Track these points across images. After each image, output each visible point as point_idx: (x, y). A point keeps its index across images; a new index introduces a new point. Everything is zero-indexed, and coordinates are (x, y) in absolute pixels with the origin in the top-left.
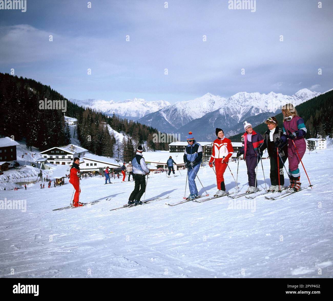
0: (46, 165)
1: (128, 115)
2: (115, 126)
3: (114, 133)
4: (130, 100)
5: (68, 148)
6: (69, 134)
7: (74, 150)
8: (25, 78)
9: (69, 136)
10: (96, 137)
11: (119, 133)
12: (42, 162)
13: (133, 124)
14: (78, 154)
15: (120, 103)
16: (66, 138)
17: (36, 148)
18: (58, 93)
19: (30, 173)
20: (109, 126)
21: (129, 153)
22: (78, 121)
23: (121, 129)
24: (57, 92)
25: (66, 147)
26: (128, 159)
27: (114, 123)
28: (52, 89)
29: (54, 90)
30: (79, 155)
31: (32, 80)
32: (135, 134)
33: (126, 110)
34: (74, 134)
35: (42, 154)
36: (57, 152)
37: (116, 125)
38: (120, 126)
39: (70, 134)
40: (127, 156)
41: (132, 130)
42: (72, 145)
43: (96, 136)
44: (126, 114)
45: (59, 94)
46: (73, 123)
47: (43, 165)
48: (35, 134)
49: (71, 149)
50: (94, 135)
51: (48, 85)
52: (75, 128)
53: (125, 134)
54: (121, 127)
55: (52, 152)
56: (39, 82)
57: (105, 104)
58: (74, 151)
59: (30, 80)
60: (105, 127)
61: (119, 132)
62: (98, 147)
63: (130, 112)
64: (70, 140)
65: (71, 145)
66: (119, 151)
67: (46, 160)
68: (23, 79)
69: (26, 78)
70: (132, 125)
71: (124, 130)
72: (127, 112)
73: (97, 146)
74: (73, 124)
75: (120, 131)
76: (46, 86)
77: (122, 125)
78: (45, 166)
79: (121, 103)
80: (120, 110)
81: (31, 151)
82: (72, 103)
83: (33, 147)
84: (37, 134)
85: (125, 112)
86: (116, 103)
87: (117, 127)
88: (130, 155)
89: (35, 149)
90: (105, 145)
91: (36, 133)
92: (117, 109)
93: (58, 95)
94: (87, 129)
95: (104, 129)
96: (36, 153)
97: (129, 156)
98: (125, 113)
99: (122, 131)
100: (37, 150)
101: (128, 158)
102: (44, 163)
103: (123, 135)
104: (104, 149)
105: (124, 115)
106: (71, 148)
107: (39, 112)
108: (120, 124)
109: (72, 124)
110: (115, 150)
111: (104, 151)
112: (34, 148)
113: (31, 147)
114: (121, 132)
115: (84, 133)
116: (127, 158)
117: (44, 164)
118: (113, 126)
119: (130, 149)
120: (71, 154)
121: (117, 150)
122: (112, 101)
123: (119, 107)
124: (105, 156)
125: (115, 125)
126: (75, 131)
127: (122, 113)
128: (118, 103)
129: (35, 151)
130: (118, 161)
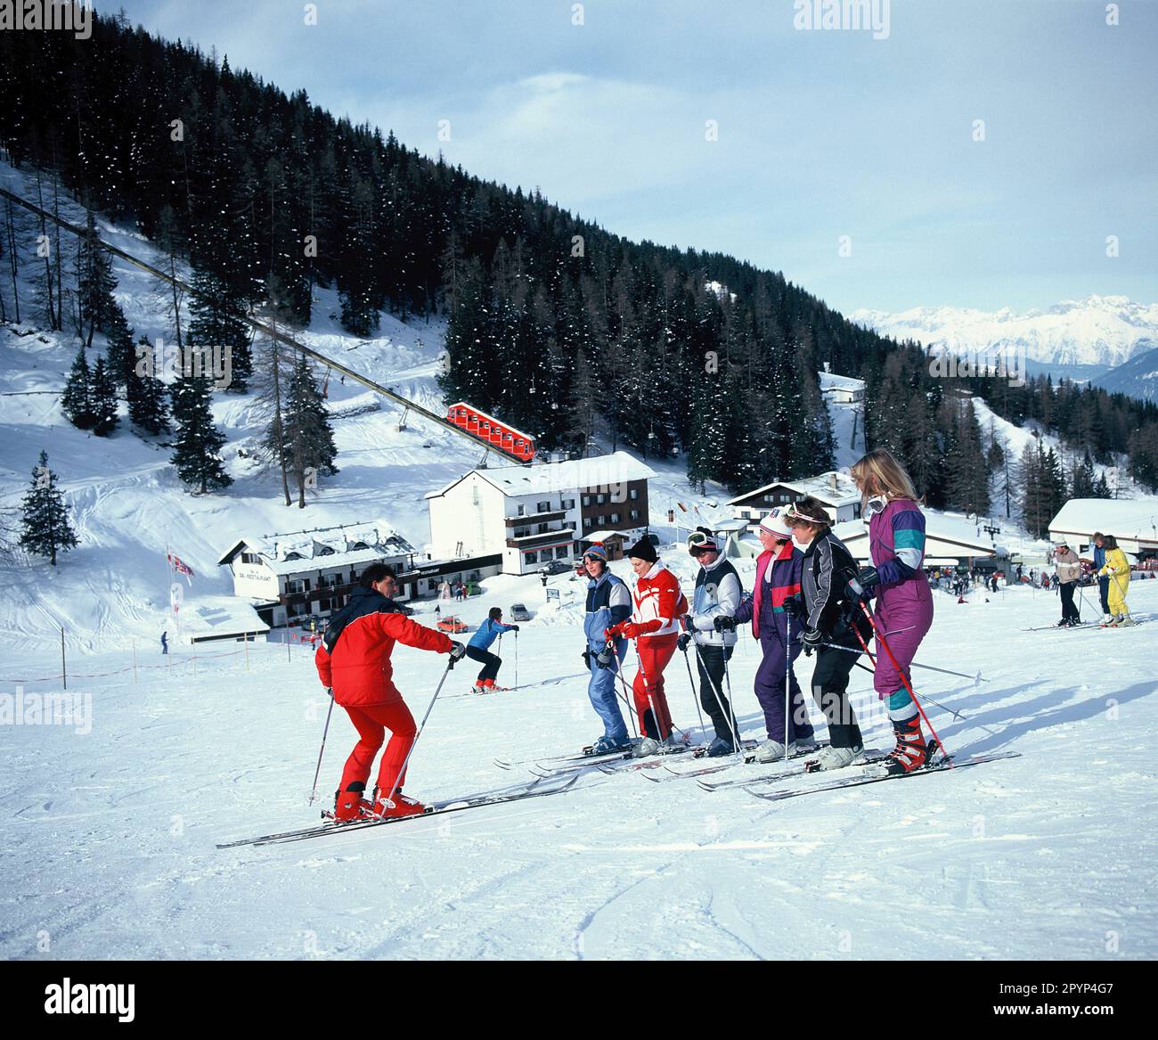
0: (743, 542)
1: (1066, 360)
2: (1002, 403)
3: (996, 428)
4: (1072, 302)
5: (822, 486)
6: (829, 436)
7: (839, 493)
8: (700, 252)
9: (831, 444)
10: (927, 444)
11: (1016, 428)
12: (731, 532)
13: (1071, 394)
14: (854, 504)
15: (1036, 318)
16: (819, 449)
17: (720, 485)
18: (809, 293)
19: (688, 568)
20: (979, 404)
21: (1043, 501)
22: (866, 390)
23: (1025, 414)
24: (805, 290)
25: (815, 482)
26: (1038, 523)
27: (1001, 391)
28: (791, 283)
29: (795, 286)
30: (857, 509)
31: (724, 255)
32: (1079, 431)
33: (1060, 341)
34: (855, 434)
35: (736, 504)
36: (782, 498)
37: (1006, 399)
38: (1021, 402)
39: (833, 436)
40: (1036, 513)
41: (1069, 415)
42: (835, 475)
43: (925, 440)
44: (1060, 356)
45: (812, 299)
46: (851, 395)
47: (732, 542)
48: (715, 438)
49: (830, 488)
50: (920, 439)
51: (776, 271)
52: (857, 413)
53: (1039, 431)
54: (1026, 403)
55: (766, 498)
56: (745, 263)
57: (979, 322)
58: (839, 496)
59: (719, 257)
60: (965, 405)
61: (1018, 424)
62: (934, 480)
63: (1075, 348)
64: (835, 458)
65: (830, 474)
66: (1009, 495)
67: (746, 526)
68: (696, 257)
69: (704, 252)
70: (1068, 397)
71: (1038, 416)
72: (1064, 348)
73: (930, 475)
74: (852, 400)
75: (1023, 419)
76: (769, 274)
77: (1031, 399)
78: (738, 546)
79: (1039, 314)
80: (1037, 343)
81: (703, 494)
82: (856, 325)
83: (710, 482)
84: (722, 437)
85: (1054, 348)
86: (1022, 318)
87: (1012, 408)
88: (1045, 510)
89: (716, 488)
90: (956, 472)
91: (718, 436)
92: (1025, 339)
93: (808, 301)
94: (893, 419)
95: (962, 416)
96: (720, 502)
97: (1042, 512)
98: (1055, 350)
99: (1032, 421)
100: (723, 491)
101: (1041, 521)
102: (735, 535)
103: (1033, 434)
104: (955, 486)
105: (1049, 360)
106: (829, 484)
107: (733, 366)
108: (1021, 395)
109: (848, 400)
110: (996, 490)
111: (953, 493)
112: (712, 485)
113: (702, 482)
114: (1025, 422)
115: (886, 433)
116: (1035, 521)
117: (736, 540)
118: (996, 404)
119: (1046, 486)
120: (830, 506)
121: (1004, 488)
122: (1004, 311)
123: (1033, 332)
124: (956, 510)
125: (1003, 397)
126: (858, 423)
127: (1042, 353)
128: (1027, 317)
129: (716, 495)
130: (992, 533)
